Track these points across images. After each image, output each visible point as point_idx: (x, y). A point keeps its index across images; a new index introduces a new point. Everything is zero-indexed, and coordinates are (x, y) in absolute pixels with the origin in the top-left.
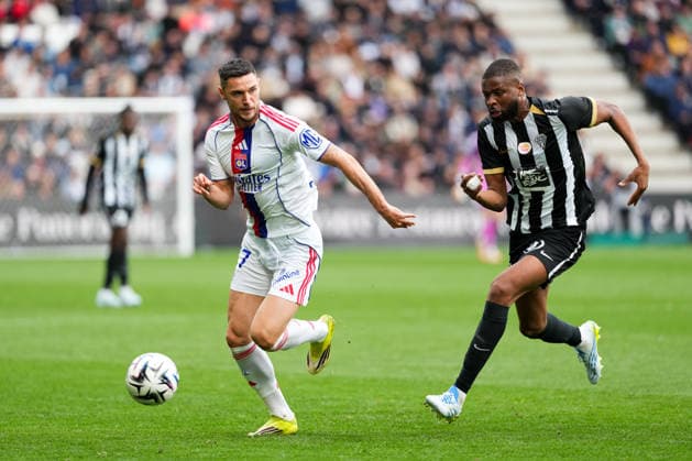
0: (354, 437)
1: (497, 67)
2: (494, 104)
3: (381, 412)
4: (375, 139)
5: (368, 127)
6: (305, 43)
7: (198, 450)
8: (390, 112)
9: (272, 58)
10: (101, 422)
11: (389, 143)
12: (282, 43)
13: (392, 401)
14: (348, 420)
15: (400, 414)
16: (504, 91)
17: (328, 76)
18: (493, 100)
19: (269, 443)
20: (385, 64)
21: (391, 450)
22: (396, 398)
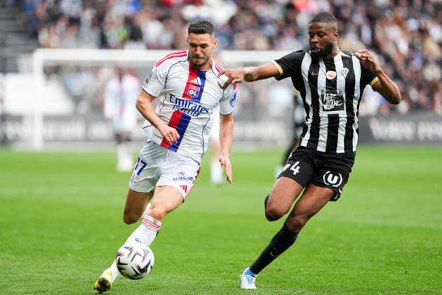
0: (400, 263)
1: (323, 17)
2: (317, 42)
3: (417, 248)
4: (416, 79)
5: (412, 72)
6: (373, 18)
7: (302, 269)
8: (425, 62)
9: (352, 28)
10: (243, 251)
11: (425, 81)
12: (359, 18)
13: (424, 241)
14: (396, 253)
15: (428, 250)
16: (325, 34)
17: (387, 39)
18: (316, 39)
19: (346, 266)
20: (423, 32)
21: (423, 272)
22: (427, 239)
